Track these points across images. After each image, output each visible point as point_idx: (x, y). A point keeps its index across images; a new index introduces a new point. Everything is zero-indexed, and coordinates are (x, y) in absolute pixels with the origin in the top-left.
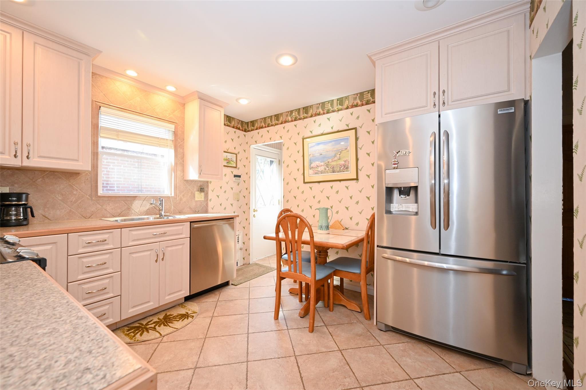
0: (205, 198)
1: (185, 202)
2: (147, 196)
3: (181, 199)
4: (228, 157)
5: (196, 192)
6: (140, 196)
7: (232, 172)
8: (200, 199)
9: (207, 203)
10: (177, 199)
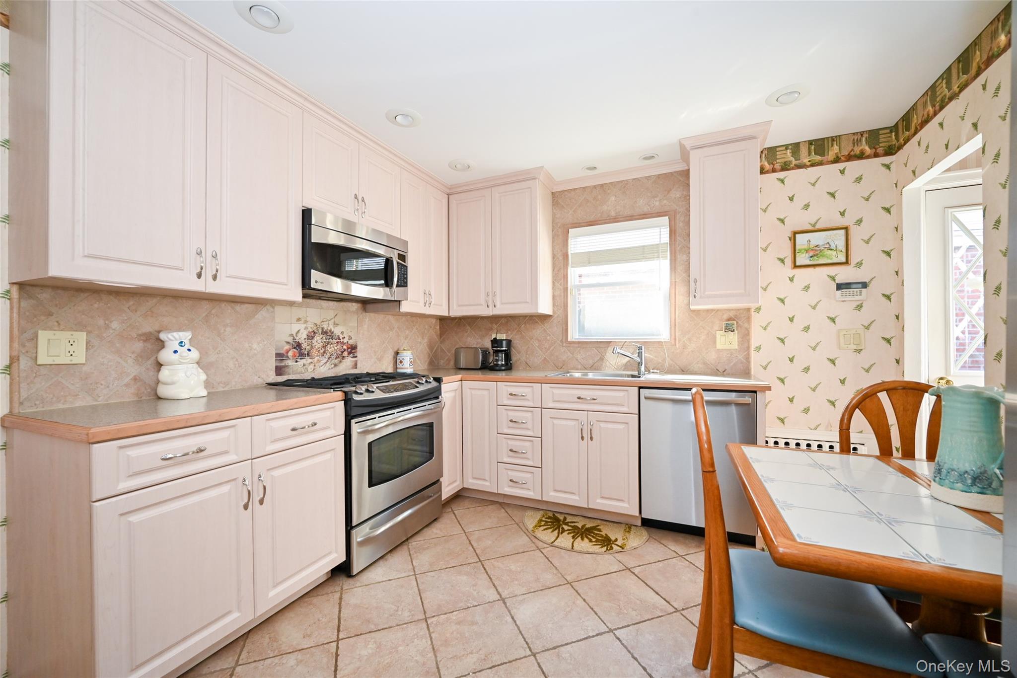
0: (741, 343)
1: (692, 351)
2: (626, 342)
3: (685, 347)
4: (814, 243)
5: (717, 332)
6: (615, 341)
7: (833, 278)
8: (727, 347)
9: (749, 354)
10: (677, 346)
